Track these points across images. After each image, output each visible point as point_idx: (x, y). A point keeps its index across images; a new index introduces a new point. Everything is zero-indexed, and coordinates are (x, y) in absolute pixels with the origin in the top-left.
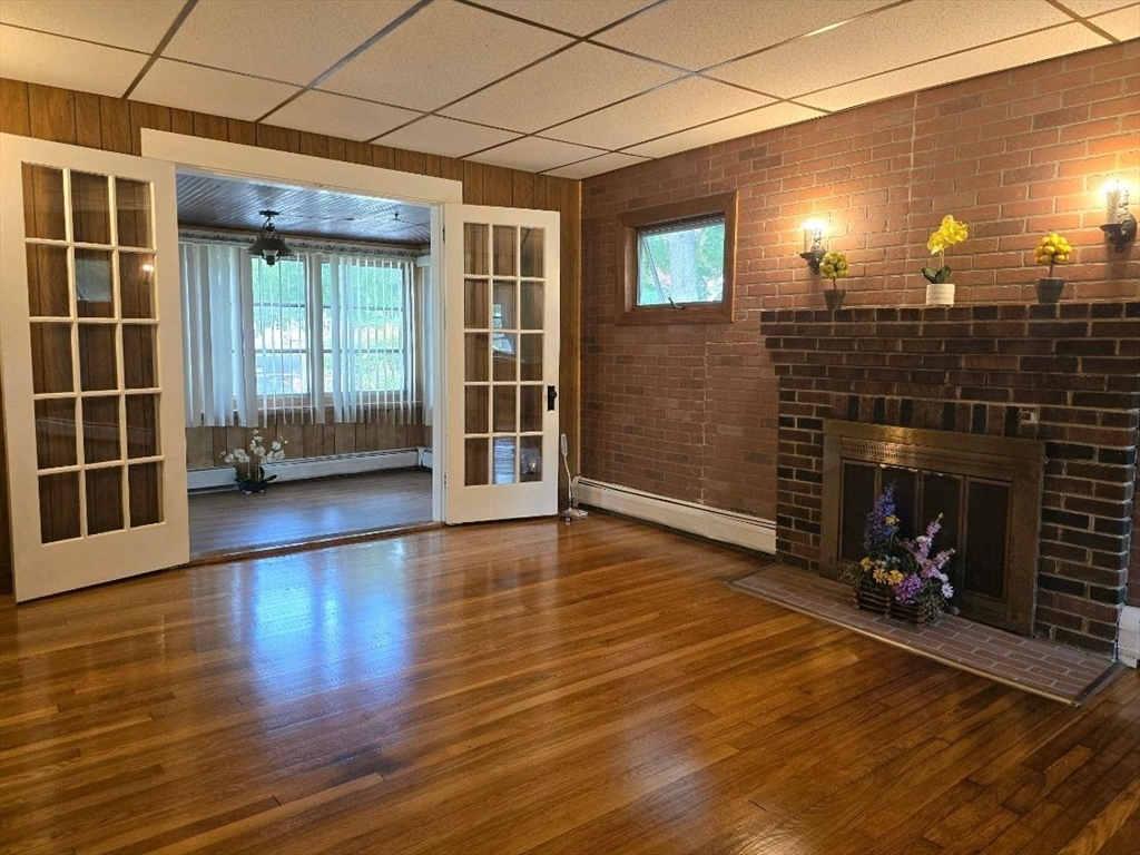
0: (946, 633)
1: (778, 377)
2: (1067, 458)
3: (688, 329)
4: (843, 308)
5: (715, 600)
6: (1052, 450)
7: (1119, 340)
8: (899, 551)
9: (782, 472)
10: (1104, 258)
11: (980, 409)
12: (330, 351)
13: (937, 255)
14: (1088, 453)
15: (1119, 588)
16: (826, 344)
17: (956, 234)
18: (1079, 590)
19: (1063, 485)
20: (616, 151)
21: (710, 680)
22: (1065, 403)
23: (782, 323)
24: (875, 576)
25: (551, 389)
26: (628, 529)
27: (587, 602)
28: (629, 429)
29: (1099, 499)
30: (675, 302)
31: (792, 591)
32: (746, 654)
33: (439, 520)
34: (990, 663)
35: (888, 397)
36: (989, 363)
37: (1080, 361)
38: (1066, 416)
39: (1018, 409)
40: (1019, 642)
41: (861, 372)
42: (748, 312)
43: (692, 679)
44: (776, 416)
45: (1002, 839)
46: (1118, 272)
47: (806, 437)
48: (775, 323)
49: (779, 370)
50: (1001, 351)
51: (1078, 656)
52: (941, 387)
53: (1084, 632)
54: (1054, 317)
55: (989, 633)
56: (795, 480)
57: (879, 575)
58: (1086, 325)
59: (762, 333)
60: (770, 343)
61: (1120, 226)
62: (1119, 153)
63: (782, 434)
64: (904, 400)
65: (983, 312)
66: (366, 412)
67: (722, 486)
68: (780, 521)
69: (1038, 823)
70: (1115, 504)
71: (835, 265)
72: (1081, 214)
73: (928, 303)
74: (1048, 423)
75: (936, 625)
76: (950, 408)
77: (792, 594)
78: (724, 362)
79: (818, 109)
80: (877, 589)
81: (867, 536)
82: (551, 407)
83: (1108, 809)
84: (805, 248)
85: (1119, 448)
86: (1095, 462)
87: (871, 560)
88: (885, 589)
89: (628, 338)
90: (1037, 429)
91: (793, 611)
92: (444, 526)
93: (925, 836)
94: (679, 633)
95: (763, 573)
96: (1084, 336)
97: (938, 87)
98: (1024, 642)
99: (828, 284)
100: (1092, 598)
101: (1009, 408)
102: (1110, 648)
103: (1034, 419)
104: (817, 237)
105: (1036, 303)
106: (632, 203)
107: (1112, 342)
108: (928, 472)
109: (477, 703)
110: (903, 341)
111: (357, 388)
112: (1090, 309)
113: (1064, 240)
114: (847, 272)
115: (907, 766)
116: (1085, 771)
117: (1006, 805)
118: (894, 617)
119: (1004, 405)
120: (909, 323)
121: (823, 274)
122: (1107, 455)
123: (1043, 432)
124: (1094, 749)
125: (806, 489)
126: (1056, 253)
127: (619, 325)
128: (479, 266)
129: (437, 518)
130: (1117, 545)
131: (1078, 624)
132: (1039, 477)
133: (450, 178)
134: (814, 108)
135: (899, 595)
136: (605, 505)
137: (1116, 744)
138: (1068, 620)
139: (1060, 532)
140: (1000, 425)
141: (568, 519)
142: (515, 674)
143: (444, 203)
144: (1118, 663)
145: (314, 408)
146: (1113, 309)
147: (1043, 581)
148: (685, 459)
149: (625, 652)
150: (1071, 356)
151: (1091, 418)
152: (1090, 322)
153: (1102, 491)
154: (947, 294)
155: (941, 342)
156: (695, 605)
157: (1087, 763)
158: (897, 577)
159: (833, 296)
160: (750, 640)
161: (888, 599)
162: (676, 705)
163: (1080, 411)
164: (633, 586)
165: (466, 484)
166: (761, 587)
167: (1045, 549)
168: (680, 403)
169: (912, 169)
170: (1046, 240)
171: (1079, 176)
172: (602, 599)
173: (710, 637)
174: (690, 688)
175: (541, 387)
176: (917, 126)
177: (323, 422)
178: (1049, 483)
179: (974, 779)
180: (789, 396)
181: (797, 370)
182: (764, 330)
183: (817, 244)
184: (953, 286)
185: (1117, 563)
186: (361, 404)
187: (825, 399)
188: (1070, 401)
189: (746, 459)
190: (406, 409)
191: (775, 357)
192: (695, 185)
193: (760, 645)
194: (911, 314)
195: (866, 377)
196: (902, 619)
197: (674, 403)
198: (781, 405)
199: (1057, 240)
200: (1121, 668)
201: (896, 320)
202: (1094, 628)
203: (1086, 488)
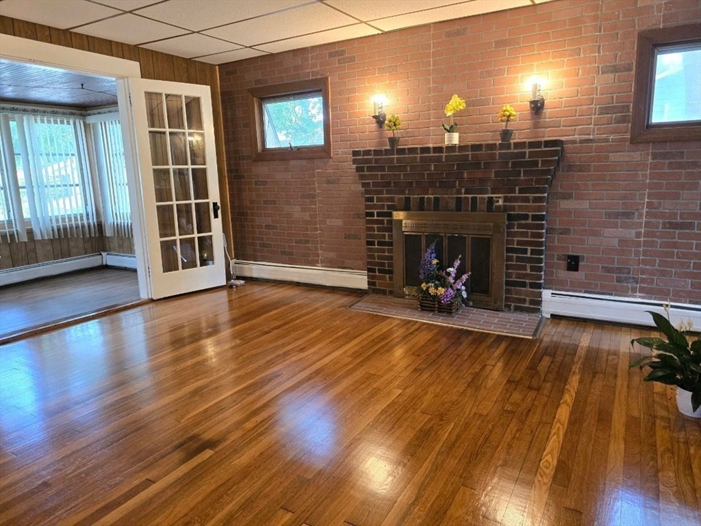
0: (465, 316)
1: (363, 189)
2: (517, 221)
3: (304, 163)
4: (399, 147)
5: (346, 318)
6: (510, 217)
7: (540, 159)
8: (439, 278)
9: (369, 243)
10: (529, 118)
11: (474, 199)
12: (24, 187)
13: (449, 117)
14: (526, 217)
15: (541, 282)
16: (391, 169)
17: (460, 104)
18: (523, 285)
19: (515, 234)
20: (250, 47)
21: (368, 359)
22: (515, 193)
23: (365, 157)
24: (430, 292)
25: (215, 204)
26: (274, 288)
27: (276, 331)
28: (268, 227)
29: (532, 239)
30: (292, 146)
31: (385, 307)
32: (378, 342)
33: (146, 298)
34: (490, 327)
35: (426, 196)
36: (479, 174)
37: (522, 171)
38: (515, 199)
39: (492, 198)
40: (499, 314)
41: (411, 183)
42: (342, 151)
43: (359, 361)
44: (363, 211)
45: (536, 403)
46: (536, 126)
47: (381, 222)
48: (361, 157)
49: (364, 185)
50: (485, 168)
51: (525, 317)
52: (454, 189)
53: (527, 305)
54: (510, 149)
55: (486, 313)
56: (376, 246)
57: (432, 291)
58: (525, 152)
59: (353, 164)
60: (359, 169)
61: (538, 101)
62: (535, 64)
63: (368, 222)
64: (435, 197)
65: (476, 147)
66: (59, 230)
67: (332, 255)
68: (369, 270)
69: (546, 392)
70: (539, 241)
71: (394, 123)
72: (518, 94)
73: (446, 143)
74: (507, 204)
75: (460, 312)
76: (459, 200)
77: (385, 309)
78: (328, 182)
79: (378, 29)
80: (431, 299)
81: (421, 271)
82: (216, 216)
83: (569, 380)
84: (375, 112)
85: (540, 213)
86: (530, 221)
87: (426, 284)
88: (436, 298)
89: (262, 169)
90: (502, 207)
91: (389, 317)
92: (152, 301)
93: (505, 408)
94: (337, 338)
95: (364, 300)
96: (524, 158)
97: (444, 22)
98: (501, 314)
99: (390, 134)
100: (530, 288)
101: (489, 197)
102: (538, 311)
103: (501, 202)
104: (380, 106)
105: (500, 142)
106: (257, 82)
107: (537, 161)
108: (450, 235)
109: (245, 398)
110: (435, 165)
111: (50, 215)
112: (527, 144)
113: (512, 109)
114: (400, 126)
115: (481, 380)
116: (552, 366)
117: (530, 388)
118: (439, 312)
119: (486, 196)
120: (437, 155)
121: (386, 128)
122: (535, 218)
123: (505, 209)
124: (551, 356)
125: (383, 251)
126: (510, 116)
127: (256, 160)
128: (156, 122)
129: (144, 296)
130: (540, 261)
131: (524, 301)
132: (504, 231)
133: (131, 59)
134: (376, 28)
135: (443, 300)
136: (255, 275)
137: (558, 352)
138: (519, 300)
139: (515, 257)
140: (484, 207)
141: (234, 287)
142: (258, 377)
143: (127, 77)
144: (542, 317)
145: (17, 230)
146: (538, 144)
147: (508, 283)
148: (308, 242)
149: (314, 353)
150: (518, 169)
151: (526, 200)
152: (527, 151)
153: (533, 235)
154: (455, 139)
155: (454, 165)
156: (338, 322)
157: (552, 362)
158: (441, 290)
159: (393, 141)
160: (377, 335)
161: (436, 303)
162: (358, 374)
163: (522, 197)
164: (298, 318)
165: (164, 272)
166: (368, 307)
167: (508, 267)
168: (302, 209)
169: (432, 68)
170: (505, 108)
171: (516, 75)
172: (284, 328)
173: (355, 337)
174: (360, 364)
175: (208, 203)
176: (433, 43)
177: (27, 240)
178: (509, 234)
179: (511, 379)
180: (371, 200)
181: (375, 184)
182: (354, 161)
183: (380, 110)
184: (458, 134)
185: (540, 269)
186: (55, 225)
187: (392, 199)
188: (517, 192)
189: (345, 238)
190: (89, 226)
191: (362, 177)
192: (300, 72)
193: (382, 337)
194: (438, 150)
195: (414, 186)
196: (444, 312)
197: (298, 208)
198: (366, 205)
199: (509, 108)
200: (544, 319)
201: (430, 153)
202: (532, 302)
203: (525, 234)
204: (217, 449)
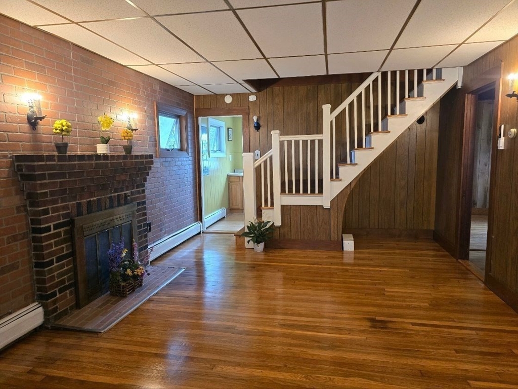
11: (118, 196)
29: (143, 218)
35: (92, 199)
38: (135, 193)
39: (126, 193)
41: (83, 188)
47: (59, 235)
52: (108, 190)
56: (55, 264)
64: (98, 199)
76: (111, 198)
85: (144, 200)
90: (130, 199)
97: (79, 47)
119: (123, 193)
125: (59, 268)
140: (123, 201)
163: (137, 191)
181: (51, 194)
187: (66, 208)
204: (374, 317)
